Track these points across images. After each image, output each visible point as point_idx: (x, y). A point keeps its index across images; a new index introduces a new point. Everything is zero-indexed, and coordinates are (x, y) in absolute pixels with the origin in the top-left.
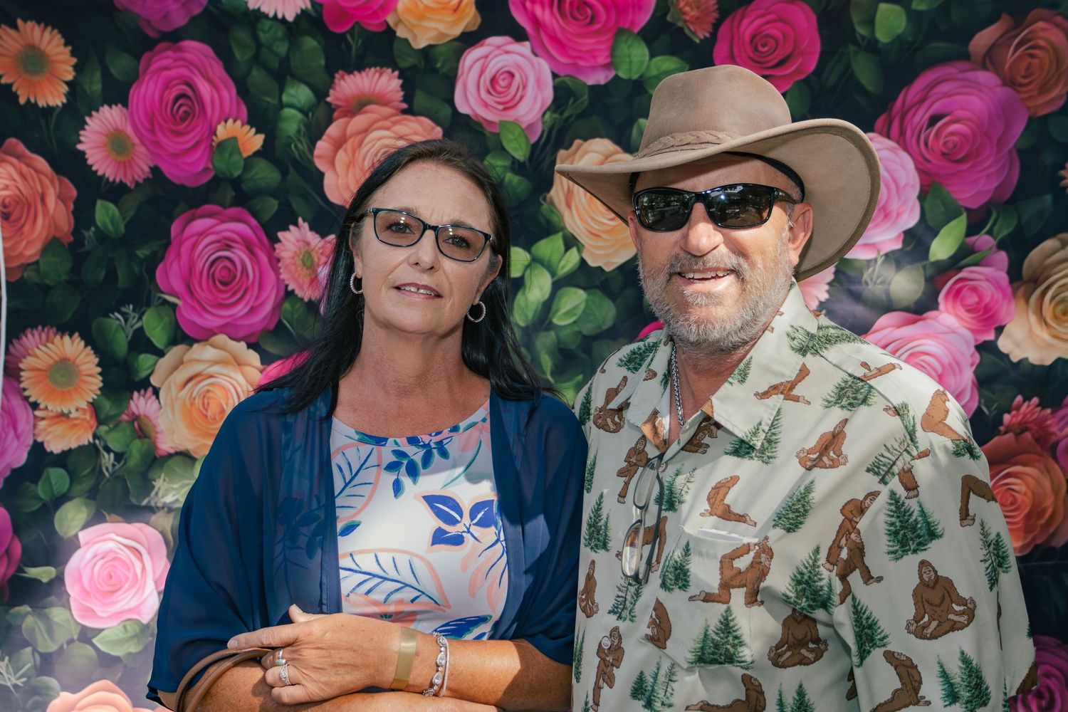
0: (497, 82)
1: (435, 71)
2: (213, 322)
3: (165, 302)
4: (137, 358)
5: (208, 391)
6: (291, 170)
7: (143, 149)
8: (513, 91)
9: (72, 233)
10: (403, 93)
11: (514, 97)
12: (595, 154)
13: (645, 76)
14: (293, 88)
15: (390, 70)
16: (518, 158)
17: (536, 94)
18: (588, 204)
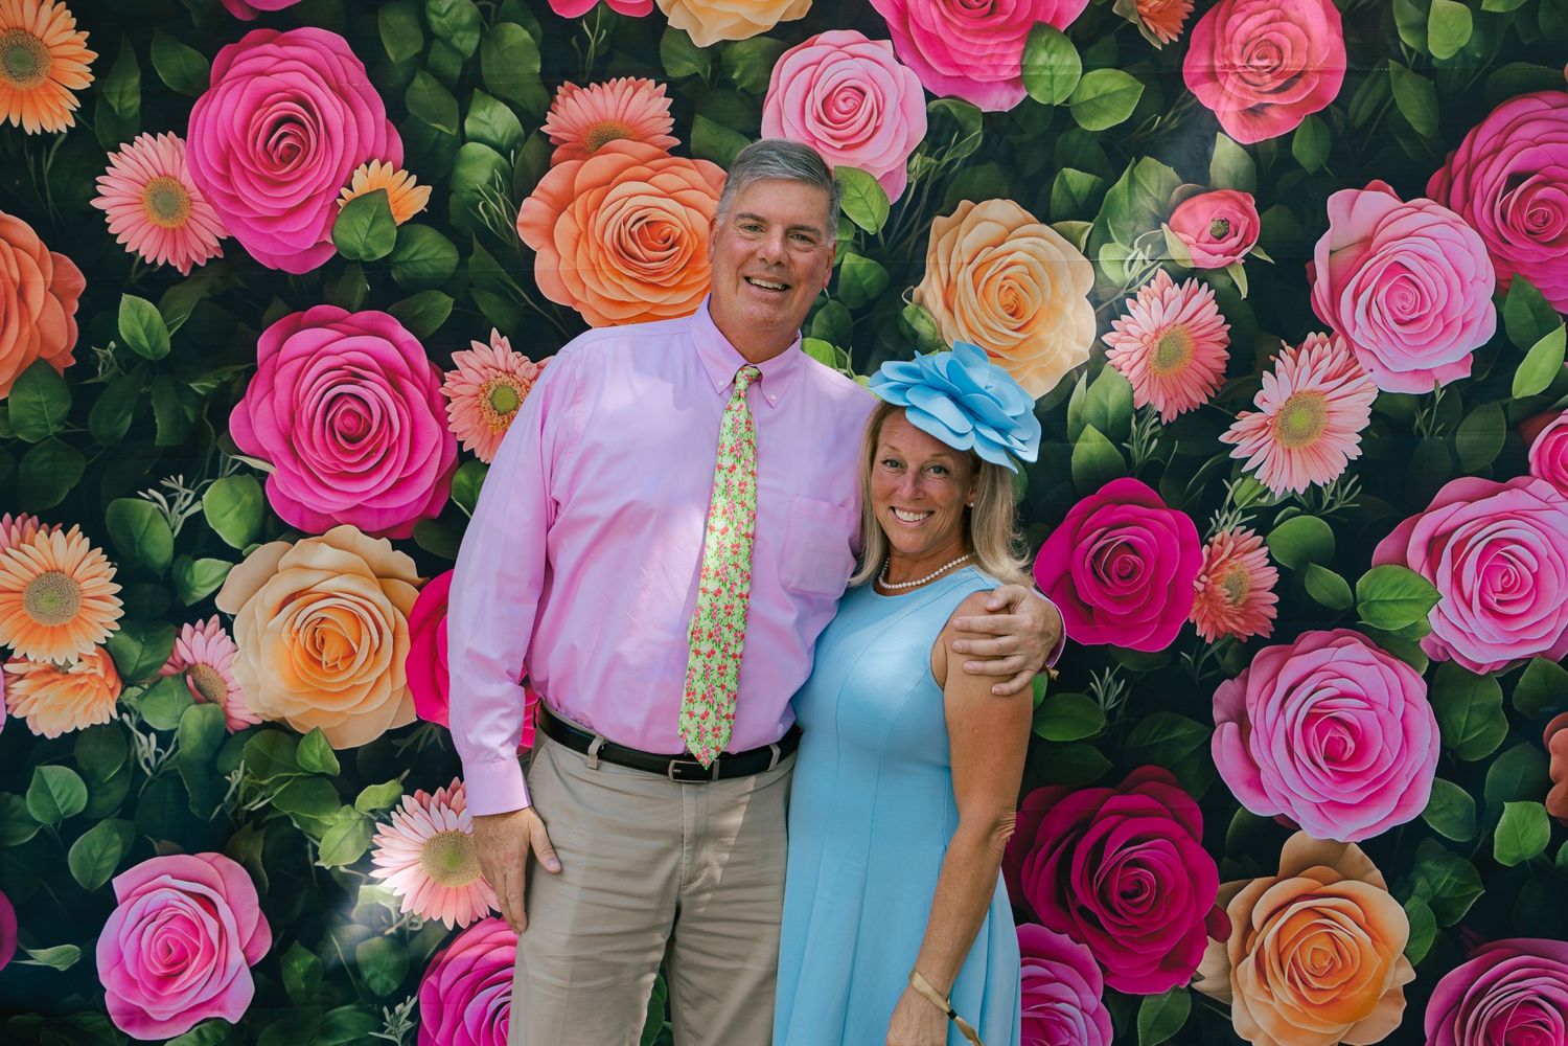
0: (834, 104)
1: (730, 85)
2: (332, 503)
3: (245, 469)
4: (190, 565)
5: (323, 619)
6: (477, 245)
7: (207, 209)
8: (861, 118)
9: (74, 353)
10: (673, 120)
11: (864, 127)
12: (992, 225)
13: (1075, 101)
14: (484, 108)
15: (652, 82)
16: (867, 229)
17: (899, 125)
18: (981, 305)
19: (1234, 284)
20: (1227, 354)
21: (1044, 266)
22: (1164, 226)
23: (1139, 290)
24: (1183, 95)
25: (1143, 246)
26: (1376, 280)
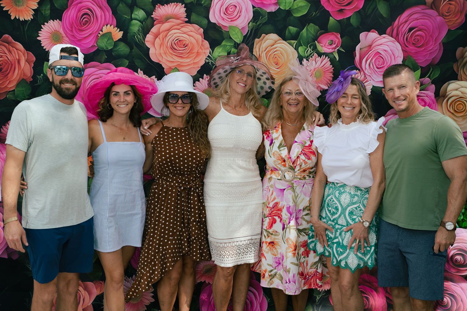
0: (229, 10)
1: (201, 5)
6: (134, 47)
7: (67, 39)
8: (236, 13)
9: (32, 77)
10: (186, 14)
11: (236, 15)
12: (271, 41)
13: (292, 8)
14: (137, 11)
15: (181, 4)
16: (237, 42)
17: (246, 15)
18: (268, 62)
19: (335, 57)
20: (333, 75)
21: (285, 52)
22: (316, 42)
23: (309, 59)
24: (320, 7)
25: (310, 47)
26: (372, 57)
